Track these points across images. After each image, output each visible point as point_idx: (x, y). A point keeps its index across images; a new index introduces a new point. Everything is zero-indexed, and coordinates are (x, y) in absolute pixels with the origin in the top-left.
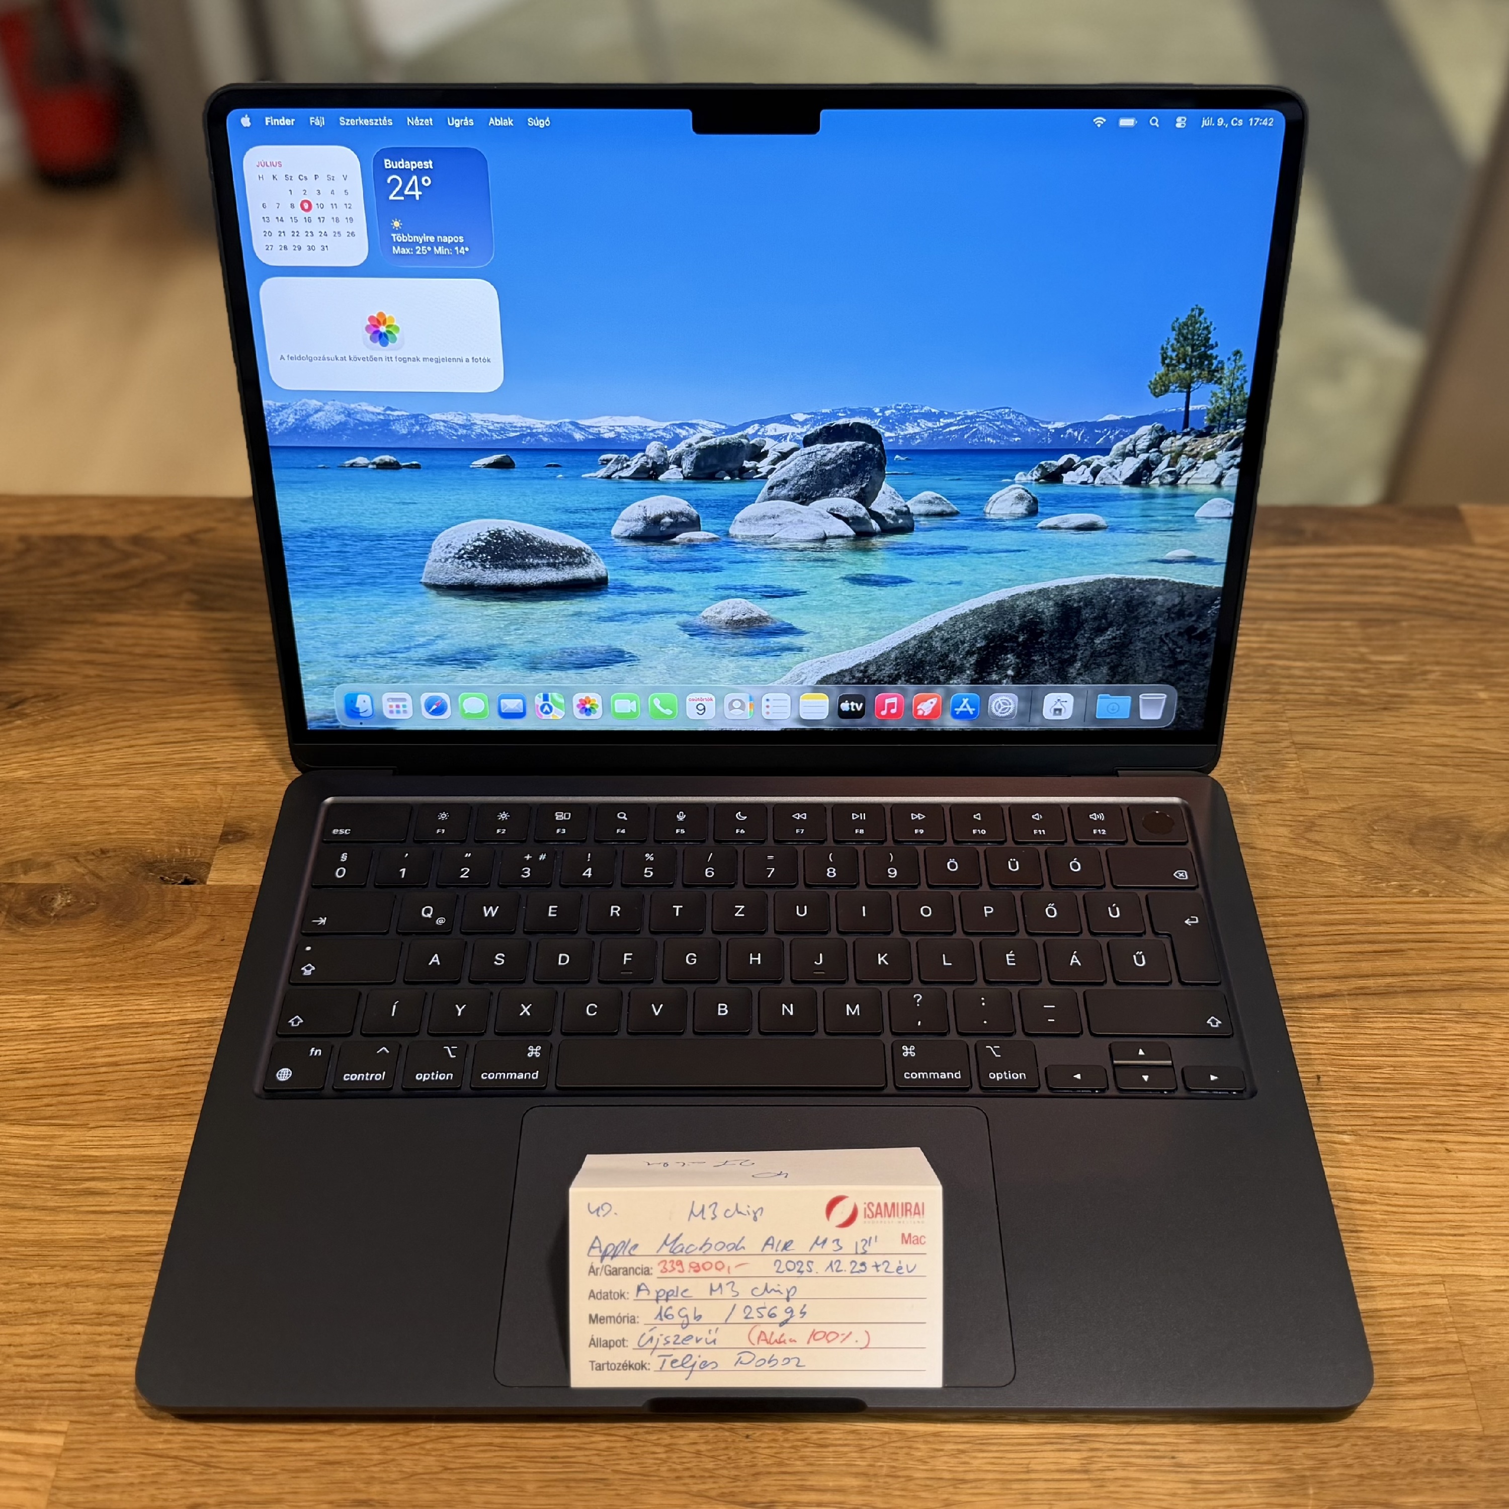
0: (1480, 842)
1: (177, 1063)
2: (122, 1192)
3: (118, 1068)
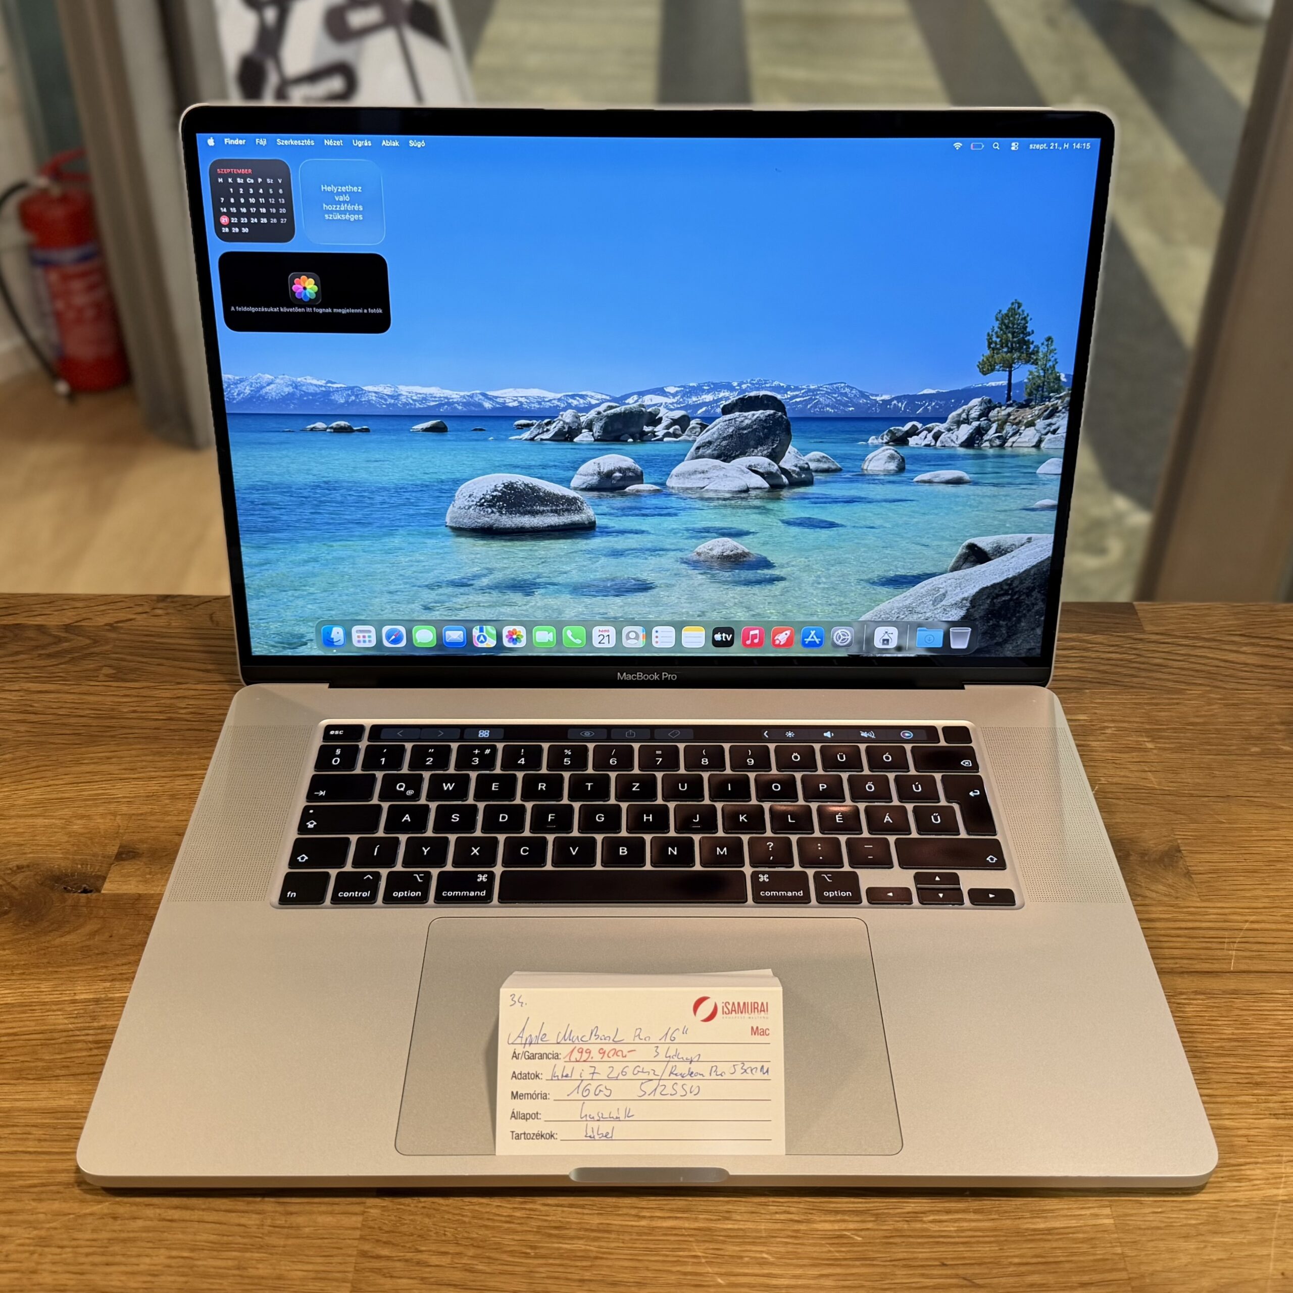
0: (1146, 858)
1: (65, 1034)
2: (11, 1136)
3: (16, 1038)
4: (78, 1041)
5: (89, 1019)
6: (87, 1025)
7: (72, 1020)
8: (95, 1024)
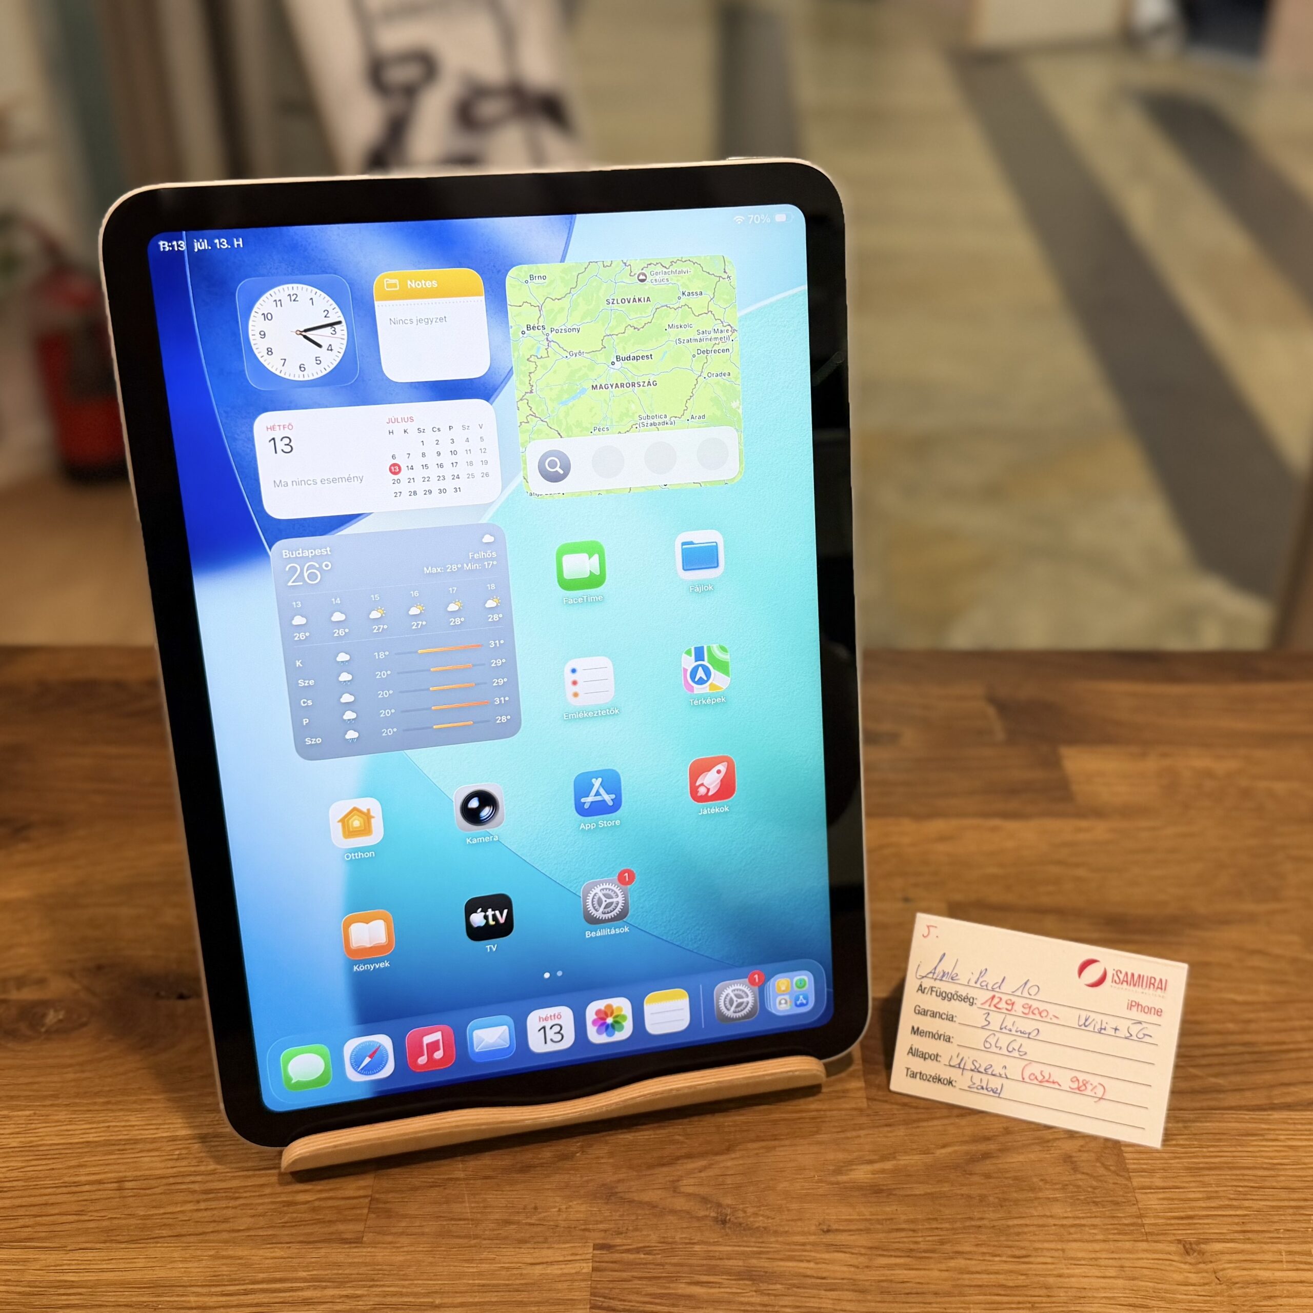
4: (181, 1191)
5: (194, 1162)
6: (193, 1169)
7: (171, 1164)
8: (202, 1168)
